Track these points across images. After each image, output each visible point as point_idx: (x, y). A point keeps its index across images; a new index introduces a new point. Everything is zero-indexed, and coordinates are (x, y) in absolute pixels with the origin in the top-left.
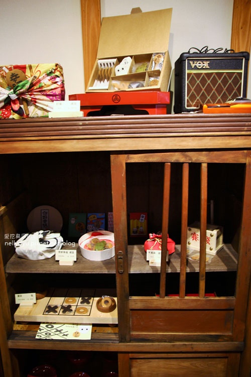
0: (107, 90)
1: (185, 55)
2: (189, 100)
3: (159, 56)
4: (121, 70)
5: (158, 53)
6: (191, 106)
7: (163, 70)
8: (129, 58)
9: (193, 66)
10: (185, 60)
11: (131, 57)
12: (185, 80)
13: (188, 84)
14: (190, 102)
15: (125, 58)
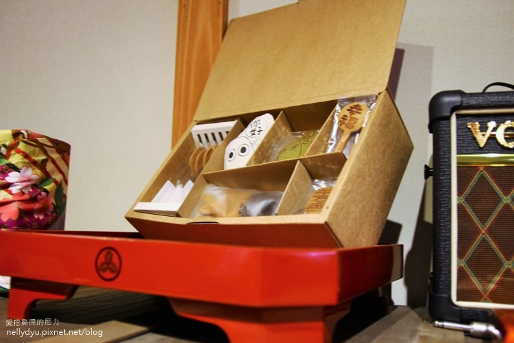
0: (177, 215)
1: (447, 99)
2: (469, 271)
3: (356, 107)
4: (237, 152)
5: (352, 100)
6: (476, 296)
7: (354, 155)
8: (269, 117)
9: (482, 140)
10: (448, 118)
11: (274, 113)
12: (449, 193)
13: (460, 207)
14: (474, 280)
15: (257, 119)
